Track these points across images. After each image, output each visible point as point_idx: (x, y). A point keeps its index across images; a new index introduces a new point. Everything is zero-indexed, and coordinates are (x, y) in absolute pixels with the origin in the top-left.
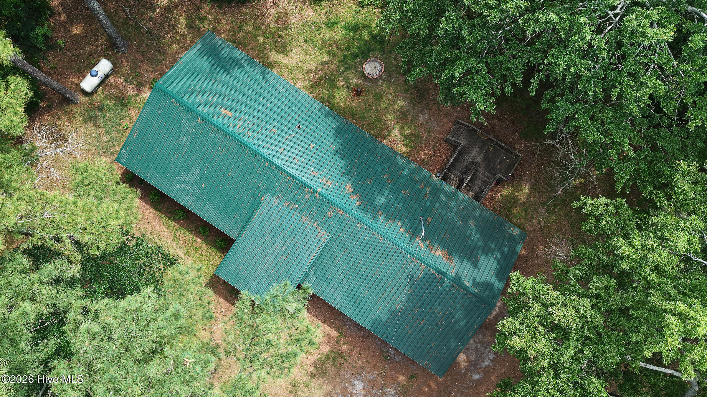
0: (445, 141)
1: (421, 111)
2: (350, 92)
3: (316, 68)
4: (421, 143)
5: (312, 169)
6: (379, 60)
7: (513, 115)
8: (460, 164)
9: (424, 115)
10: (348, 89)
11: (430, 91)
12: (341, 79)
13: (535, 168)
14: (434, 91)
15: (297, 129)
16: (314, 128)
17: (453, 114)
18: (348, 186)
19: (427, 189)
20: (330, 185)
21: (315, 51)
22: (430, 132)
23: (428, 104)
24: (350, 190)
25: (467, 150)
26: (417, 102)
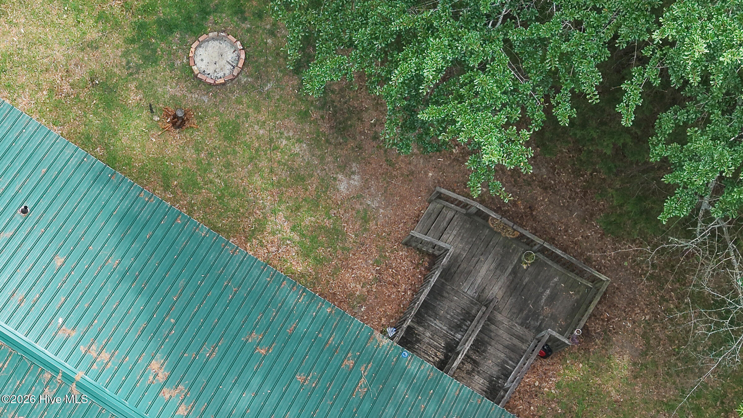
0: (406, 244)
1: (343, 168)
2: (156, 118)
3: (69, 58)
4: (343, 249)
6: (230, 37)
7: (583, 176)
8: (446, 304)
9: (350, 175)
10: (152, 112)
11: (365, 115)
12: (132, 86)
13: (643, 310)
14: (375, 114)
17: (426, 173)
18: (156, 365)
19: (362, 368)
20: (107, 364)
21: (65, 16)
22: (366, 220)
23: (360, 147)
24: (160, 375)
25: (464, 265)
26: (330, 143)
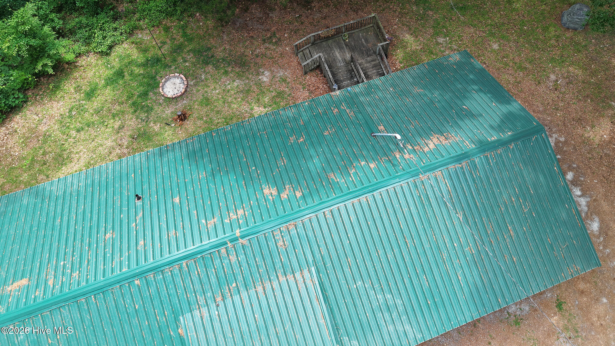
0: (306, 73)
1: (258, 74)
2: (173, 125)
3: (115, 140)
4: (288, 96)
5: (204, 221)
6: (171, 75)
7: (330, 5)
8: (340, 75)
9: (263, 74)
10: (169, 125)
11: (246, 53)
12: (152, 124)
13: (394, 19)
14: (248, 50)
15: (139, 203)
16: (160, 180)
17: (286, 50)
18: (266, 191)
19: (342, 107)
20: (245, 214)
21: (98, 129)
22: (285, 81)
23: (256, 63)
24: (273, 192)
25: (330, 59)
26: (245, 72)
